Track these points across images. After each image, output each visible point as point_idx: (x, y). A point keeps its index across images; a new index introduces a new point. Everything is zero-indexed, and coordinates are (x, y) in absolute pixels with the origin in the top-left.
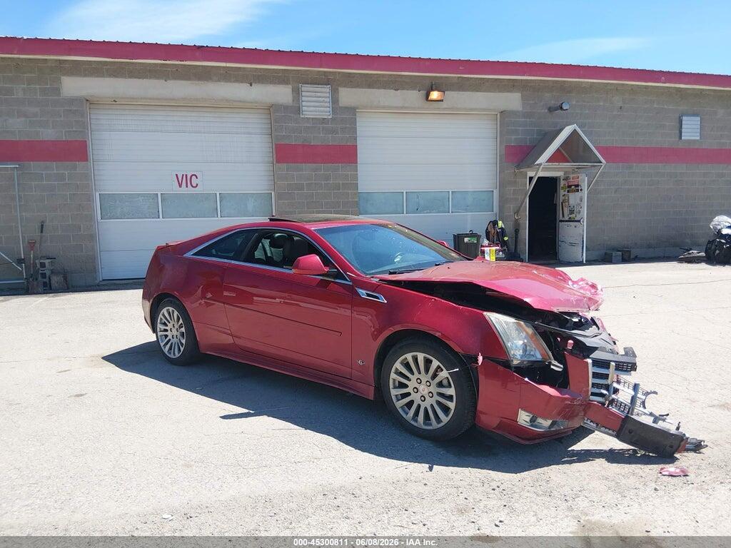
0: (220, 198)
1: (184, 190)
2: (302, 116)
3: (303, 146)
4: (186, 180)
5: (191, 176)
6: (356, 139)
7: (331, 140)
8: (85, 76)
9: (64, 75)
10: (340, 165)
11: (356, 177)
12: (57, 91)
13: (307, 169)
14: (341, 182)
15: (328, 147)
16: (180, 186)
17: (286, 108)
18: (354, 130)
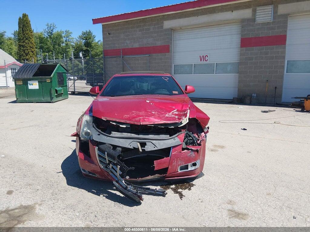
0: (216, 65)
1: (202, 62)
2: (256, 23)
3: (255, 38)
4: (203, 58)
5: (206, 56)
6: (286, 31)
7: (271, 33)
8: (171, 19)
9: (165, 20)
10: (275, 46)
11: (284, 52)
12: (162, 27)
13: (256, 50)
14: (274, 56)
15: (269, 37)
16: (201, 61)
17: (248, 20)
18: (286, 27)
